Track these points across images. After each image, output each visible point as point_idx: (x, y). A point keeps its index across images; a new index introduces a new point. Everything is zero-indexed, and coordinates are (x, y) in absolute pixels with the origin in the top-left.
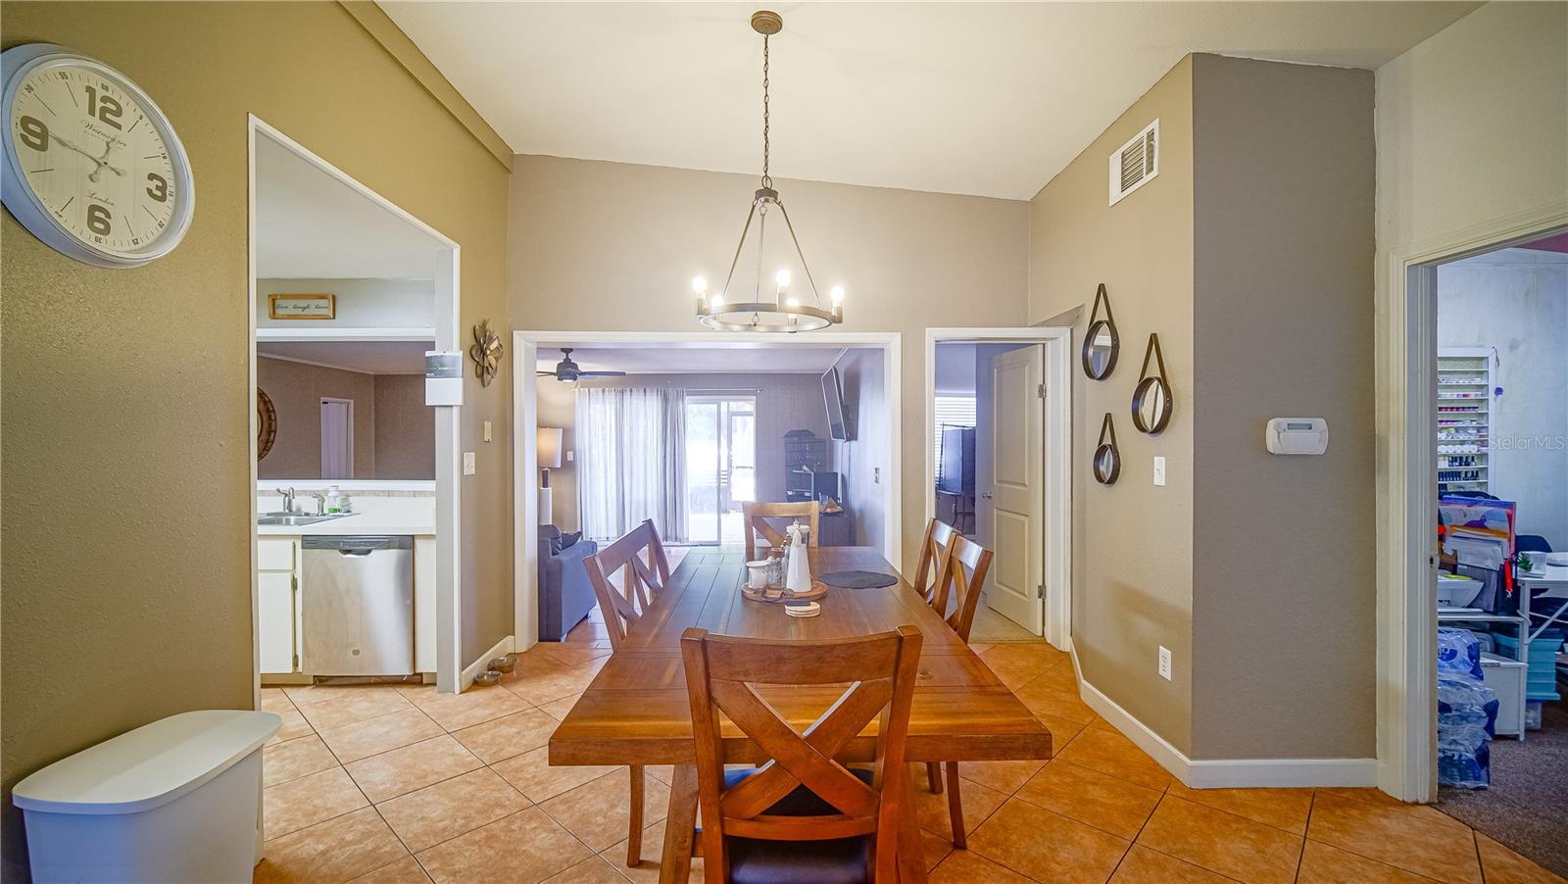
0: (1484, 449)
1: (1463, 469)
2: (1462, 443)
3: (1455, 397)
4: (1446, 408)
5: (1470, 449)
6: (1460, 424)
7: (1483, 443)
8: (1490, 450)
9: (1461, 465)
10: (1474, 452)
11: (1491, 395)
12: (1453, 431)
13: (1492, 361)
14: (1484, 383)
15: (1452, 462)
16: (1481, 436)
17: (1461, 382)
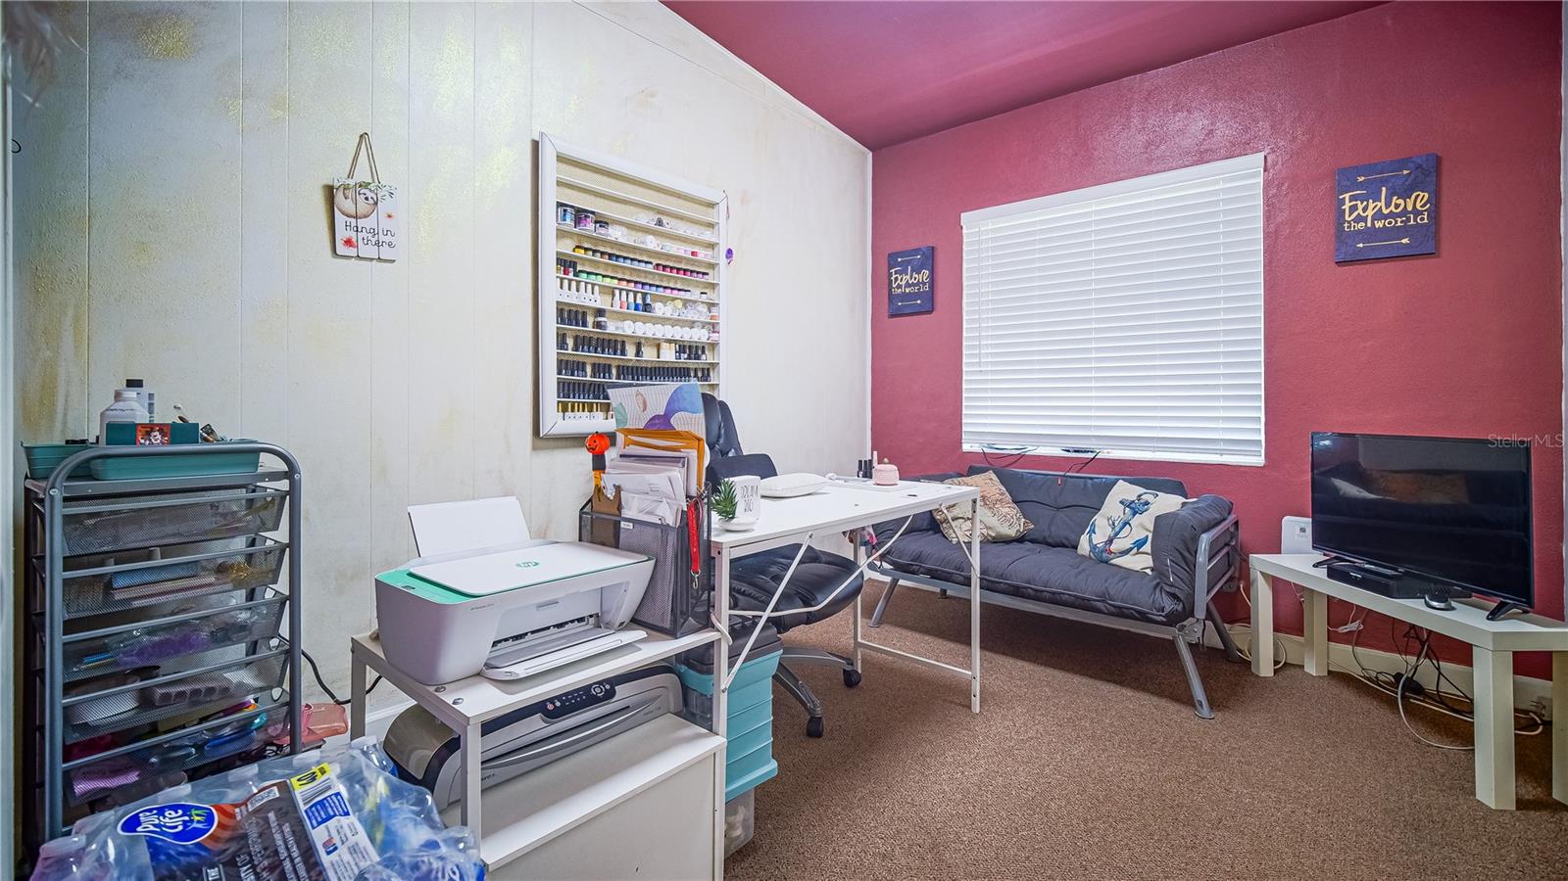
0: (715, 336)
1: (692, 363)
2: (692, 324)
3: (681, 253)
4: (672, 268)
5: (699, 335)
6: (687, 296)
7: (713, 327)
8: (722, 338)
9: (689, 358)
10: (704, 340)
11: (722, 260)
12: (679, 304)
13: (722, 207)
14: (714, 240)
15: (680, 352)
16: (712, 317)
17: (689, 233)
